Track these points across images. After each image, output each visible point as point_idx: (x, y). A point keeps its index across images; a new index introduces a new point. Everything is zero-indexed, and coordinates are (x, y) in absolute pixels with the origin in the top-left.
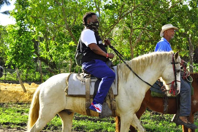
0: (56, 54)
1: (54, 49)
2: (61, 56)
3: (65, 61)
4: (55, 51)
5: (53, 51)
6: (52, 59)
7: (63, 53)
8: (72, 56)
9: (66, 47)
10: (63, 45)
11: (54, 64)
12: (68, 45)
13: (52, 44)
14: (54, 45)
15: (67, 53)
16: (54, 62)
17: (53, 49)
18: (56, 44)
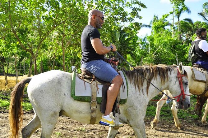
0: (5, 50)
1: (4, 47)
2: (10, 52)
3: (13, 57)
4: (5, 48)
5: (3, 48)
6: (2, 54)
7: (12, 50)
8: (19, 52)
9: (14, 46)
10: (12, 43)
11: (4, 58)
12: (16, 43)
13: (3, 43)
14: (4, 43)
15: (15, 50)
16: (3, 57)
17: (2, 47)
18: (5, 43)
